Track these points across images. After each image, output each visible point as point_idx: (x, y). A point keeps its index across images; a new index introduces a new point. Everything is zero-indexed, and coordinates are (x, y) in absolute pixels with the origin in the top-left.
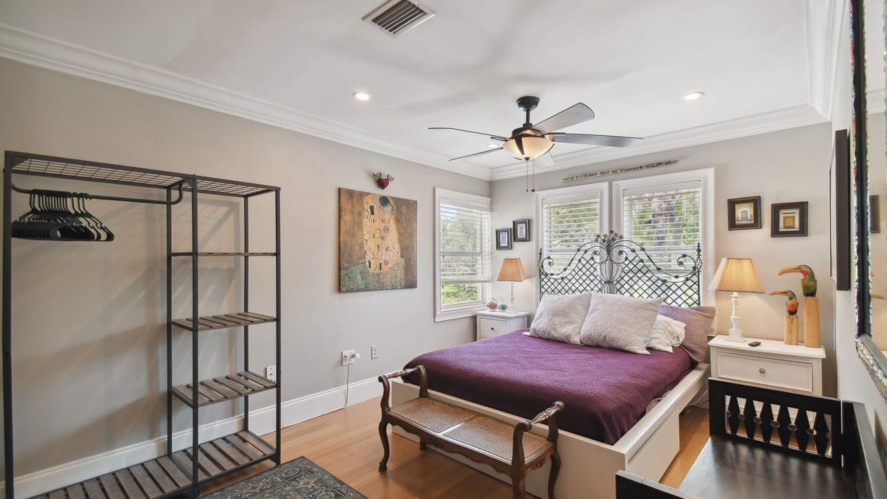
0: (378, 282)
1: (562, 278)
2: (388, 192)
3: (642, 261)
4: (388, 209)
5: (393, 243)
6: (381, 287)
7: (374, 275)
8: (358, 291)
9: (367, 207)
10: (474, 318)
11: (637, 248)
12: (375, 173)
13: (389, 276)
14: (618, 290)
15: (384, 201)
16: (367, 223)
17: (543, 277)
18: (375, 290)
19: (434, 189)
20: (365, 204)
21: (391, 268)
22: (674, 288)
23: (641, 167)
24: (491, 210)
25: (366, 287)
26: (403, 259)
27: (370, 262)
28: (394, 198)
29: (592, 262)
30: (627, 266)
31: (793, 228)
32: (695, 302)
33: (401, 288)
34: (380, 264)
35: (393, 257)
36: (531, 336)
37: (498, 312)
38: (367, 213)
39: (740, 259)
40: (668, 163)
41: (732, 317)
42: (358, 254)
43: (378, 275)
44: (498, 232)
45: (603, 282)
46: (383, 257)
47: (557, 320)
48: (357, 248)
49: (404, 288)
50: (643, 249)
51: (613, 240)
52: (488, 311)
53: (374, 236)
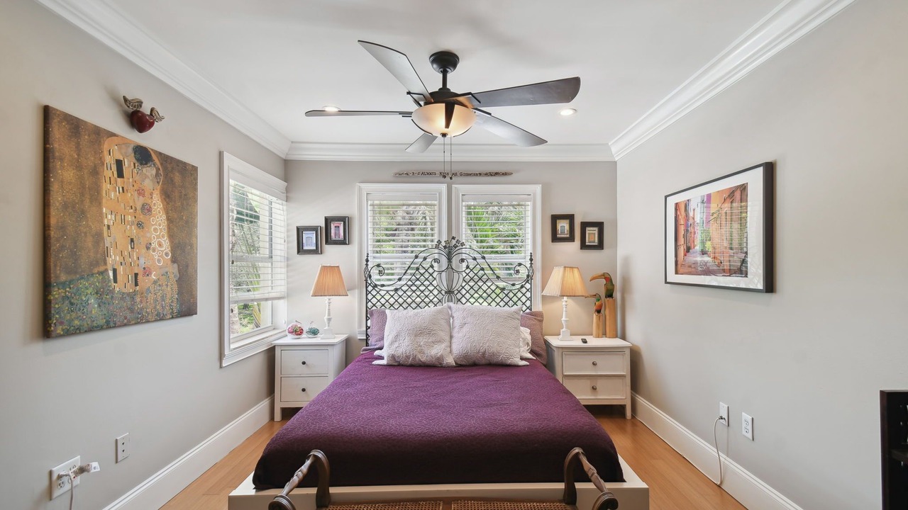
0: (131, 310)
1: (396, 290)
2: (151, 139)
3: (483, 269)
4: (150, 171)
5: (158, 237)
6: (139, 319)
7: (123, 296)
8: (91, 330)
9: (109, 160)
10: (271, 353)
11: (478, 256)
12: (129, 97)
13: (151, 297)
14: (459, 300)
15: (143, 155)
16: (110, 190)
17: (370, 288)
18: (125, 325)
19: (221, 155)
20: (106, 153)
21: (155, 282)
22: (511, 295)
23: (480, 174)
24: (287, 199)
25: (108, 322)
26: (176, 265)
27: (115, 271)
28: (160, 154)
29: (431, 270)
30: (467, 274)
31: (594, 242)
32: (528, 308)
33: (172, 318)
34: (136, 275)
35: (159, 261)
36: (388, 366)
37: (305, 339)
38: (110, 172)
39: (572, 268)
40: (505, 174)
41: (564, 319)
42: (92, 254)
43: (132, 296)
44: (300, 231)
45: (443, 292)
46: (142, 261)
47: (422, 340)
48: (89, 242)
49: (177, 317)
50: (484, 258)
51: (455, 246)
52: (290, 339)
53: (123, 221)
